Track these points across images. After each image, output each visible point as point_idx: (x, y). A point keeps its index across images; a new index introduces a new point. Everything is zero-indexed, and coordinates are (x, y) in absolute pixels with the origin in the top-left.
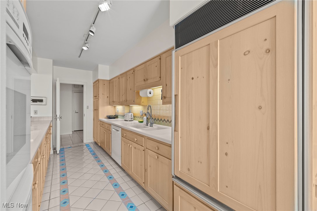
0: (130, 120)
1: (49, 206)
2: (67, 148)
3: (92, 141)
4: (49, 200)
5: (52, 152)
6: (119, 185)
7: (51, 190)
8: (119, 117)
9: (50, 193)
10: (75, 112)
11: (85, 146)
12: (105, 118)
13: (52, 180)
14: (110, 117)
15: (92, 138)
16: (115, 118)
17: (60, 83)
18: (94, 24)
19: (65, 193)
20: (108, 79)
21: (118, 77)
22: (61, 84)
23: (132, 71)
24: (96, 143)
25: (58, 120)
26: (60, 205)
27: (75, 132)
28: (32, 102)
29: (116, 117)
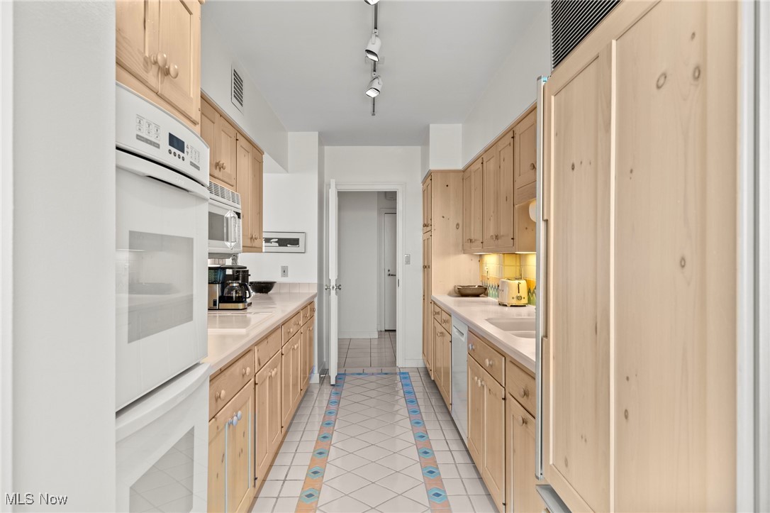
0: (515, 302)
1: (280, 492)
2: (352, 374)
3: (420, 364)
4: (284, 481)
5: (316, 378)
6: (446, 496)
7: (292, 463)
8: (490, 291)
9: (289, 469)
10: (387, 273)
11: (398, 377)
12: (450, 294)
13: (300, 441)
14: (463, 293)
15: (421, 356)
16: (477, 296)
17: (338, 192)
18: (376, 28)
19: (317, 477)
20: (460, 167)
21: (481, 159)
22: (341, 195)
23: (508, 139)
24: (427, 372)
25: (333, 292)
26: (300, 497)
27: (387, 333)
28: (277, 244)
29: (481, 292)
